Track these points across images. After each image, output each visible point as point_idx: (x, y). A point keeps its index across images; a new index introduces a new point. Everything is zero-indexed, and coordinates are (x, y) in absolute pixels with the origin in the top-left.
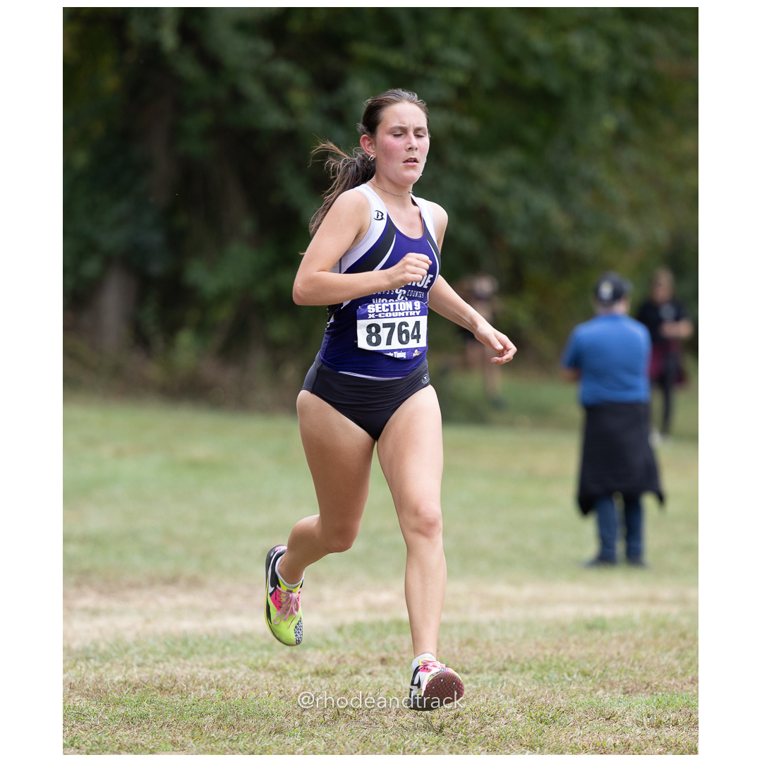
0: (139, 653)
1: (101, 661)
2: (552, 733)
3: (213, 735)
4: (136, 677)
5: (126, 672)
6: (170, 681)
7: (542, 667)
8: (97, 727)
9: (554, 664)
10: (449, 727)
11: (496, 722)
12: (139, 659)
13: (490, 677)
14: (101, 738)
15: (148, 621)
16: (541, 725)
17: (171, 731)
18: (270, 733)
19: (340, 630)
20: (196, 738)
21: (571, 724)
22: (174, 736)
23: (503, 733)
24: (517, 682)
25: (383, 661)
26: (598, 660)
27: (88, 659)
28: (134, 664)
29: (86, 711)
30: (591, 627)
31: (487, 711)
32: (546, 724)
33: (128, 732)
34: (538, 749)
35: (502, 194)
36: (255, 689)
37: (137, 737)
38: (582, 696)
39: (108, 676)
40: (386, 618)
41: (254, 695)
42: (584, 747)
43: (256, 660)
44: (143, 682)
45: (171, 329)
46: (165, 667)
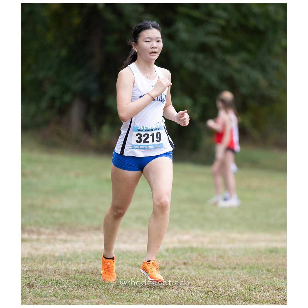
0: (83, 258)
1: (67, 261)
2: (254, 295)
3: (113, 293)
4: (82, 268)
5: (77, 266)
6: (96, 270)
7: (251, 267)
8: (65, 289)
9: (256, 266)
10: (211, 291)
11: (231, 290)
12: (83, 261)
13: (229, 271)
14: (66, 293)
15: (87, 245)
16: (250, 291)
17: (96, 291)
18: (137, 292)
19: (167, 250)
20: (106, 294)
21: (262, 291)
22: (97, 293)
23: (234, 294)
24: (240, 273)
25: (185, 264)
26: (274, 265)
27: (62, 260)
28: (81, 263)
29: (60, 282)
30: (271, 251)
31: (227, 285)
32: (252, 291)
33: (78, 291)
34: (248, 301)
35: (239, 71)
36: (131, 274)
37: (81, 293)
38: (267, 280)
39: (70, 267)
40: (186, 246)
41: (130, 276)
42: (267, 301)
43: (132, 262)
44: (84, 270)
45: (100, 124)
46: (94, 264)
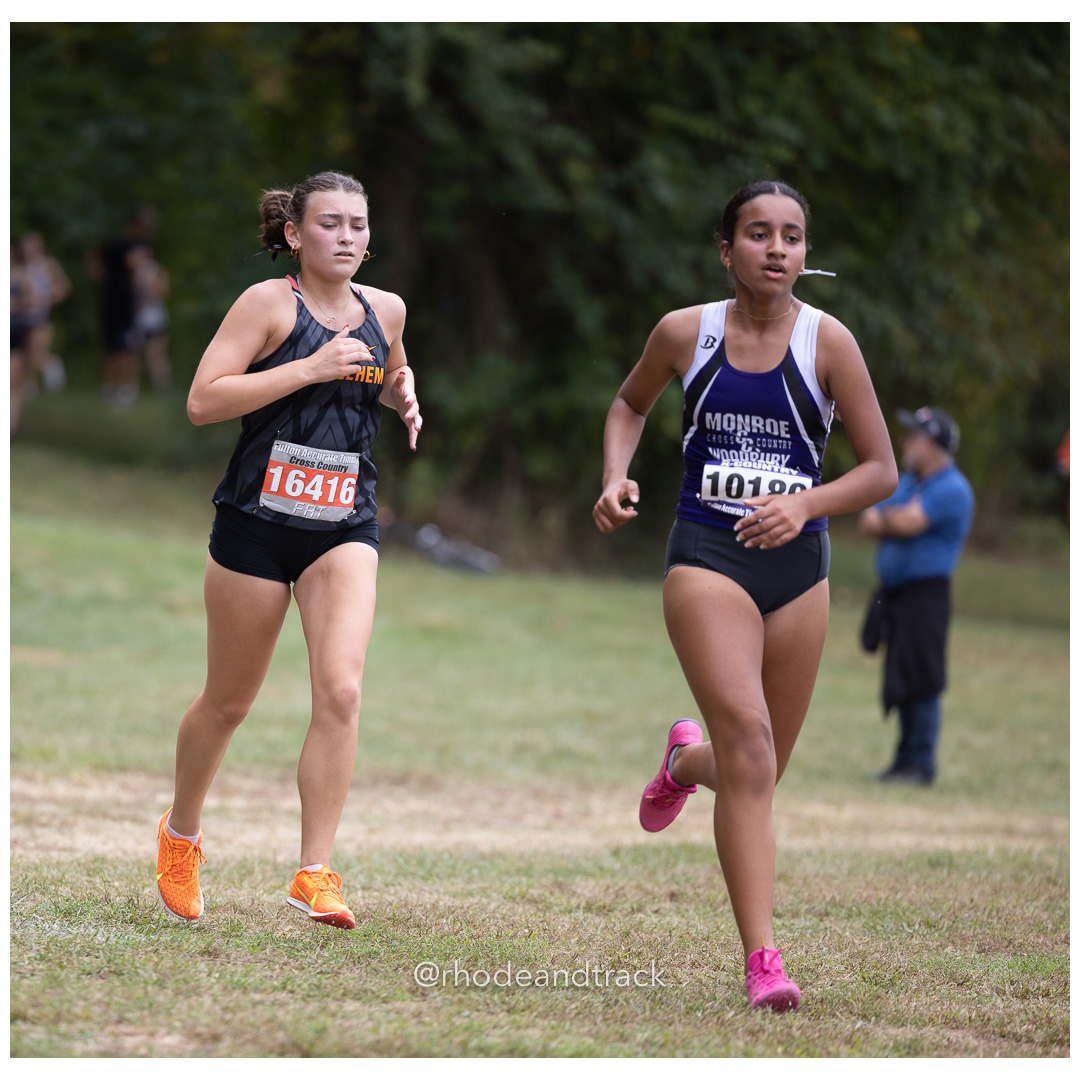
0: (362, 872)
6: (404, 911)
7: (875, 913)
9: (889, 910)
12: (364, 880)
13: (809, 924)
16: (876, 989)
19: (616, 853)
21: (914, 989)
23: (829, 997)
24: (844, 931)
25: (673, 896)
28: (358, 886)
30: (935, 863)
34: (873, 1019)
36: (512, 925)
38: (927, 953)
43: (513, 888)
44: (369, 909)
46: (397, 892)
